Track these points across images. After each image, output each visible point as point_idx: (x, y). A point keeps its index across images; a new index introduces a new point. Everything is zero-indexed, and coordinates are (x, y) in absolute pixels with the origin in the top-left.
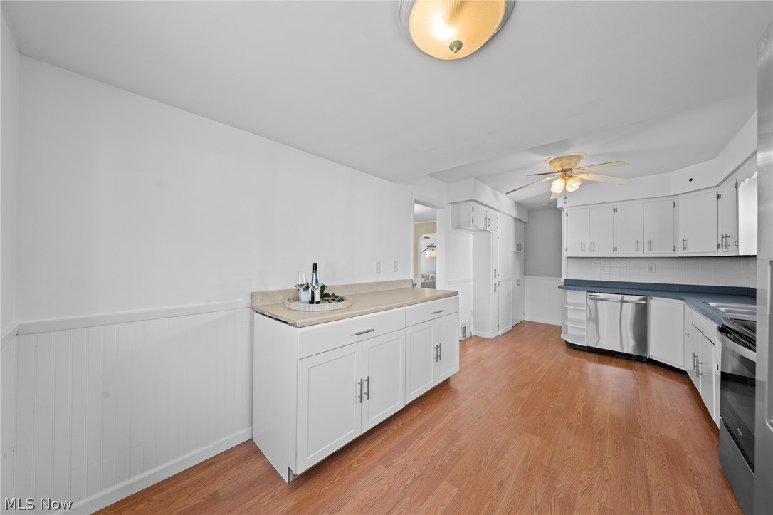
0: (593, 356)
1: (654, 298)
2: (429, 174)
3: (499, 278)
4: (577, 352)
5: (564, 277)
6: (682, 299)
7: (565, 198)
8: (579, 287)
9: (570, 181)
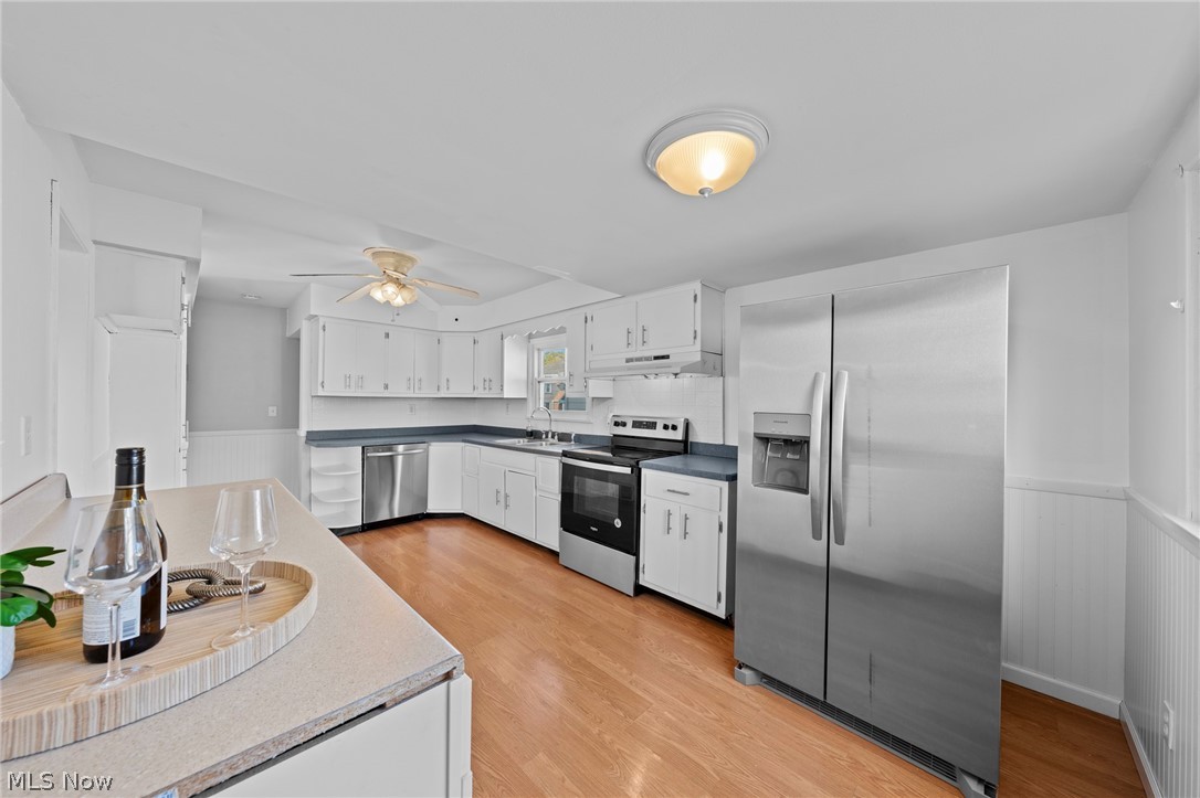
4: (350, 538)
5: (306, 428)
6: (464, 441)
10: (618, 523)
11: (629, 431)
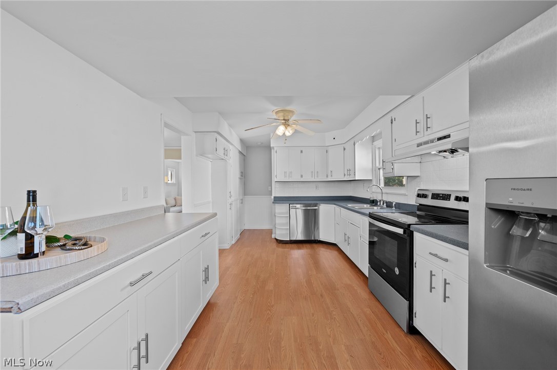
0: (293, 245)
1: (321, 205)
2: (175, 98)
3: (233, 198)
4: (284, 245)
5: (273, 195)
6: (334, 204)
7: (286, 140)
8: (284, 202)
9: (289, 128)
10: (397, 271)
11: (429, 202)
